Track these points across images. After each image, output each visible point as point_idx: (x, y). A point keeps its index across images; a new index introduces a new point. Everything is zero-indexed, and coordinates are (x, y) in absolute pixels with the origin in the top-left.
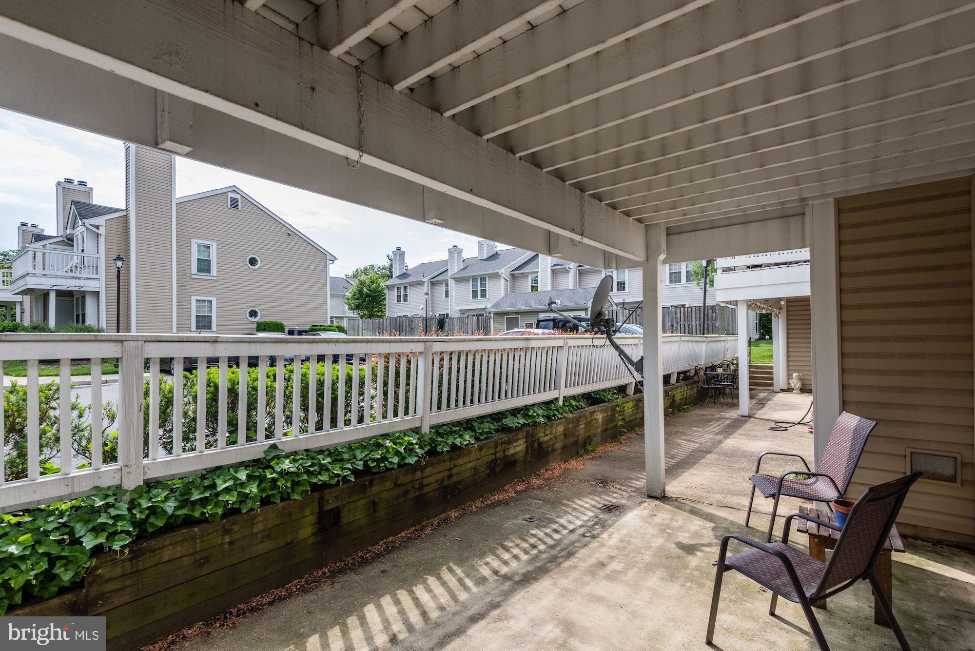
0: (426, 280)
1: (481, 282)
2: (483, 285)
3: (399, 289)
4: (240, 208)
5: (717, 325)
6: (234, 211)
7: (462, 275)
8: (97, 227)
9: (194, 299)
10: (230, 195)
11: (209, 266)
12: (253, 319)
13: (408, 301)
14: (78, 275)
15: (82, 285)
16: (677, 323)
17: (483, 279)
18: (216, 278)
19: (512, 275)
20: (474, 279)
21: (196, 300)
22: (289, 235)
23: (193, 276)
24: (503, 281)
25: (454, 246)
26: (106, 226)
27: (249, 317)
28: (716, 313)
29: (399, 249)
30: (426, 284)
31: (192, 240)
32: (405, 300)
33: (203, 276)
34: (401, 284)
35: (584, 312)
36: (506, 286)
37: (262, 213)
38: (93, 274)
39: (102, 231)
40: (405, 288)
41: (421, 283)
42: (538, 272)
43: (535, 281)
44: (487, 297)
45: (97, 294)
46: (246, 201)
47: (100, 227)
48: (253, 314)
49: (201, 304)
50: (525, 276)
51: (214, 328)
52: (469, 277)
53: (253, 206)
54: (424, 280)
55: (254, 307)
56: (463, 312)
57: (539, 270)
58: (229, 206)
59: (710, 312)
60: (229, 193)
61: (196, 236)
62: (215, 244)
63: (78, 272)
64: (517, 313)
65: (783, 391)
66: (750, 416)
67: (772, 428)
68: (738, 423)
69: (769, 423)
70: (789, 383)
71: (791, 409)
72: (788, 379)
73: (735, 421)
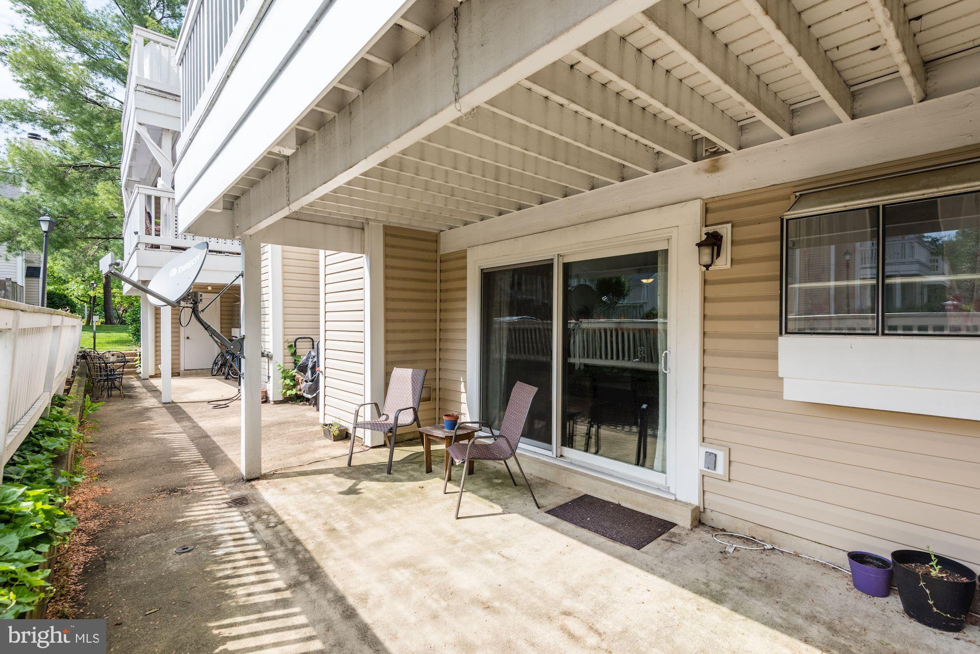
65: (151, 377)
66: (173, 402)
67: (215, 407)
68: (175, 410)
69: (201, 404)
70: (157, 369)
71: (191, 390)
72: (156, 365)
73: (167, 408)
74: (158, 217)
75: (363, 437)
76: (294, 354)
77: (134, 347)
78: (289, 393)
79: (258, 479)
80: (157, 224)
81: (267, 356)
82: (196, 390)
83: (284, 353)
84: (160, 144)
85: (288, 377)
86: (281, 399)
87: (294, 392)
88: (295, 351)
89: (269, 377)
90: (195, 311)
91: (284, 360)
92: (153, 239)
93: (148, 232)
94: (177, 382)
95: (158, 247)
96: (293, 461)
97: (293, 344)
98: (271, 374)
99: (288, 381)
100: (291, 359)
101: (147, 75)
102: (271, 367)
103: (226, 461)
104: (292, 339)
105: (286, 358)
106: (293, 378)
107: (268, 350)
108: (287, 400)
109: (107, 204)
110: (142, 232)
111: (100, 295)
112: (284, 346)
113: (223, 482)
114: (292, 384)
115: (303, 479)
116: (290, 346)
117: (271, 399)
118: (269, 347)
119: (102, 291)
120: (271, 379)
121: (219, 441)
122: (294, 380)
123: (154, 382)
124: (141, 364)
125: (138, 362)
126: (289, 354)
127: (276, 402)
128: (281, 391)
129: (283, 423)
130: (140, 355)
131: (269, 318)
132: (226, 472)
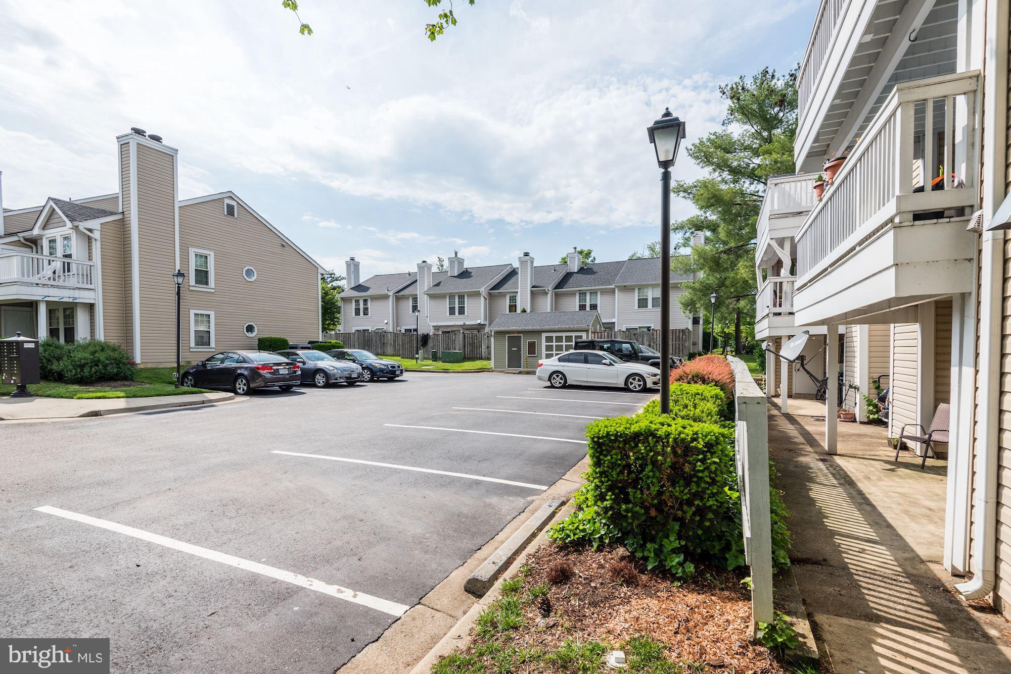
0: (391, 294)
1: (459, 299)
2: (462, 302)
3: (357, 302)
4: (236, 216)
5: (686, 345)
6: (230, 218)
7: (438, 291)
8: (90, 230)
9: (192, 312)
10: (227, 201)
11: (207, 277)
12: (249, 335)
13: (369, 315)
14: (61, 283)
15: (76, 296)
16: (654, 343)
17: (461, 297)
18: (213, 291)
19: (490, 294)
20: (452, 297)
21: (195, 314)
22: (283, 246)
23: (191, 288)
24: (482, 299)
25: (424, 262)
26: (101, 231)
27: (246, 333)
28: (685, 335)
29: (352, 259)
30: (391, 298)
31: (190, 249)
32: (366, 314)
33: (201, 288)
34: (361, 297)
35: (585, 333)
36: (485, 304)
37: (257, 222)
38: (87, 283)
39: (96, 235)
40: (365, 301)
41: (386, 297)
42: (517, 292)
43: (513, 299)
44: (466, 314)
45: (91, 307)
46: (242, 209)
47: (95, 231)
48: (250, 329)
49: (200, 318)
50: (503, 295)
51: (213, 344)
52: (447, 294)
53: (249, 214)
54: (389, 294)
55: (252, 322)
56: (437, 328)
57: (519, 290)
58: (226, 214)
59: (681, 334)
60: (226, 200)
61: (194, 244)
62: (212, 254)
63: (61, 281)
64: (519, 332)
65: (772, 396)
66: (788, 414)
67: (817, 420)
68: (790, 418)
69: (806, 417)
70: (776, 391)
71: (800, 408)
72: (776, 388)
73: (785, 417)
74: (781, 292)
75: (915, 449)
76: (878, 388)
77: (760, 375)
78: (871, 416)
79: (835, 455)
80: (781, 298)
81: (855, 388)
82: (803, 408)
83: (869, 386)
84: (782, 248)
85: (872, 405)
86: (866, 420)
87: (876, 416)
88: (879, 385)
89: (856, 404)
90: (802, 365)
91: (869, 391)
92: (778, 310)
93: (775, 305)
94: (791, 402)
95: (780, 314)
96: (860, 453)
97: (877, 380)
98: (858, 401)
99: (871, 408)
100: (874, 391)
101: (776, 207)
102: (858, 396)
103: (819, 445)
104: (876, 376)
105: (871, 390)
106: (876, 406)
107: (855, 384)
108: (870, 422)
109: (744, 275)
110: (771, 306)
111: (732, 332)
112: (869, 381)
113: (816, 452)
114: (875, 410)
115: (862, 460)
116: (875, 382)
117: (858, 420)
118: (857, 382)
119: (734, 329)
120: (858, 405)
121: (817, 437)
122: (877, 407)
123: (775, 400)
124: (766, 387)
125: (764, 385)
126: (874, 387)
127: (862, 423)
128: (865, 414)
129: (862, 435)
130: (765, 381)
131: (857, 360)
132: (818, 449)
